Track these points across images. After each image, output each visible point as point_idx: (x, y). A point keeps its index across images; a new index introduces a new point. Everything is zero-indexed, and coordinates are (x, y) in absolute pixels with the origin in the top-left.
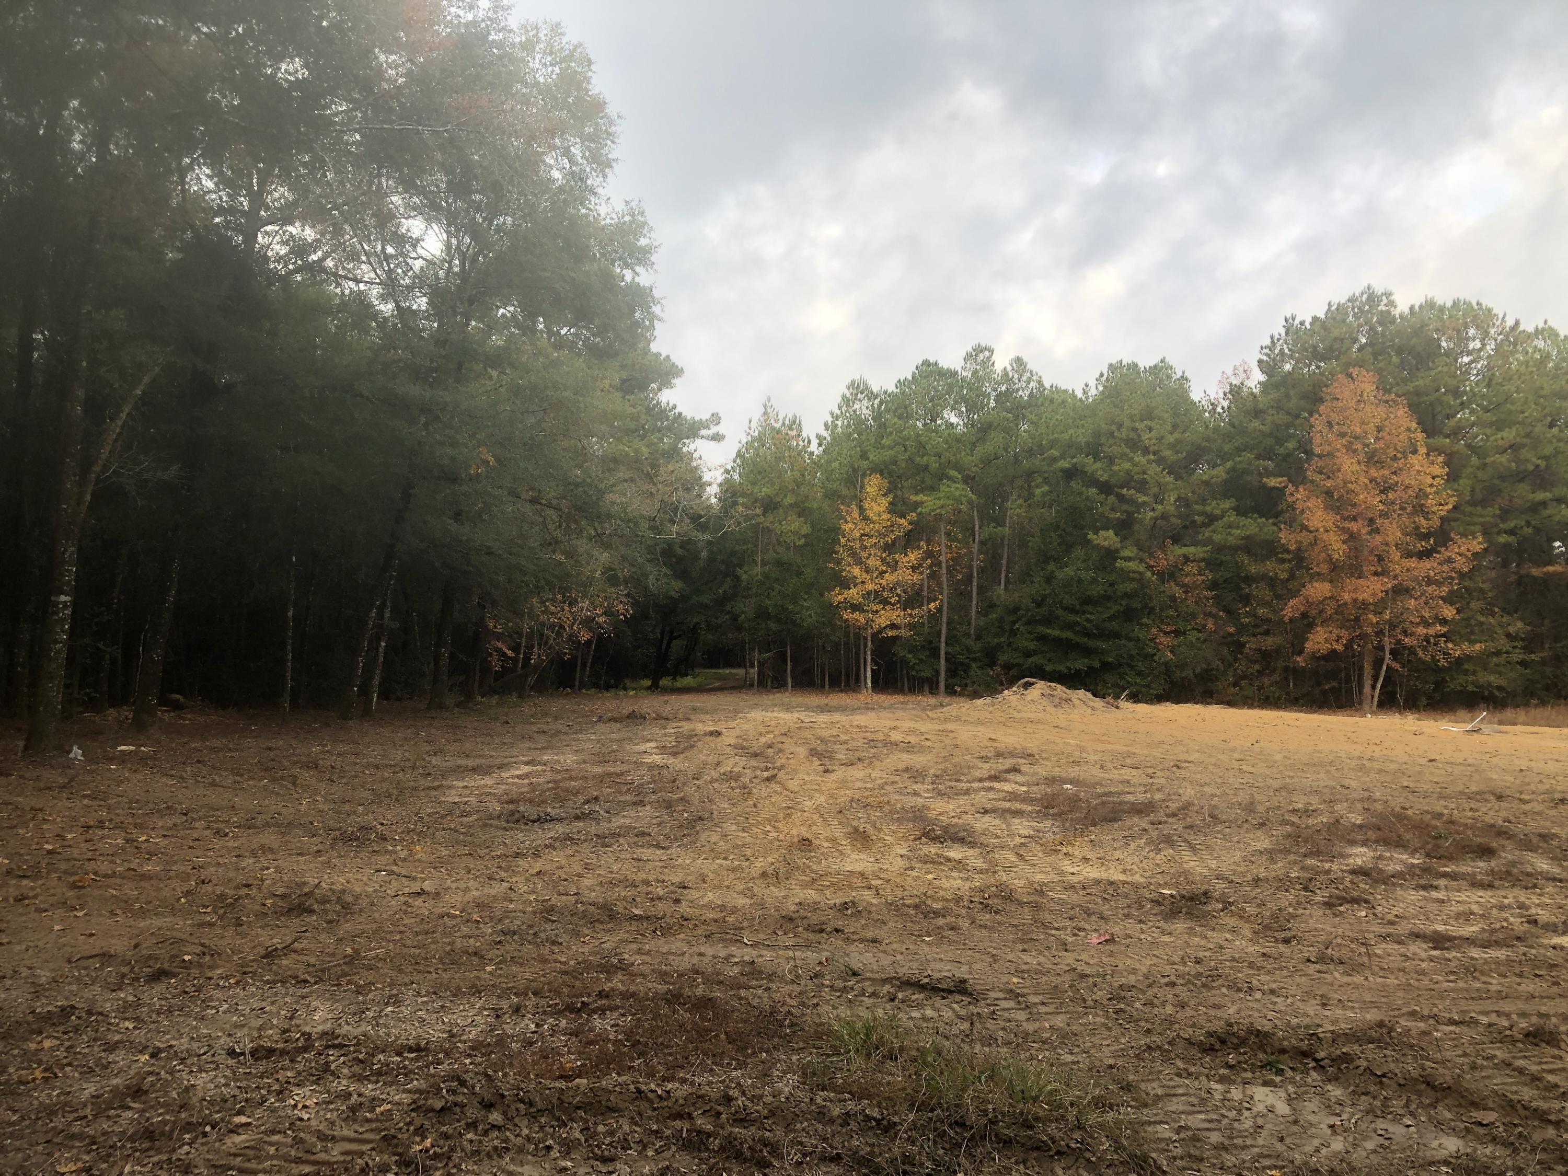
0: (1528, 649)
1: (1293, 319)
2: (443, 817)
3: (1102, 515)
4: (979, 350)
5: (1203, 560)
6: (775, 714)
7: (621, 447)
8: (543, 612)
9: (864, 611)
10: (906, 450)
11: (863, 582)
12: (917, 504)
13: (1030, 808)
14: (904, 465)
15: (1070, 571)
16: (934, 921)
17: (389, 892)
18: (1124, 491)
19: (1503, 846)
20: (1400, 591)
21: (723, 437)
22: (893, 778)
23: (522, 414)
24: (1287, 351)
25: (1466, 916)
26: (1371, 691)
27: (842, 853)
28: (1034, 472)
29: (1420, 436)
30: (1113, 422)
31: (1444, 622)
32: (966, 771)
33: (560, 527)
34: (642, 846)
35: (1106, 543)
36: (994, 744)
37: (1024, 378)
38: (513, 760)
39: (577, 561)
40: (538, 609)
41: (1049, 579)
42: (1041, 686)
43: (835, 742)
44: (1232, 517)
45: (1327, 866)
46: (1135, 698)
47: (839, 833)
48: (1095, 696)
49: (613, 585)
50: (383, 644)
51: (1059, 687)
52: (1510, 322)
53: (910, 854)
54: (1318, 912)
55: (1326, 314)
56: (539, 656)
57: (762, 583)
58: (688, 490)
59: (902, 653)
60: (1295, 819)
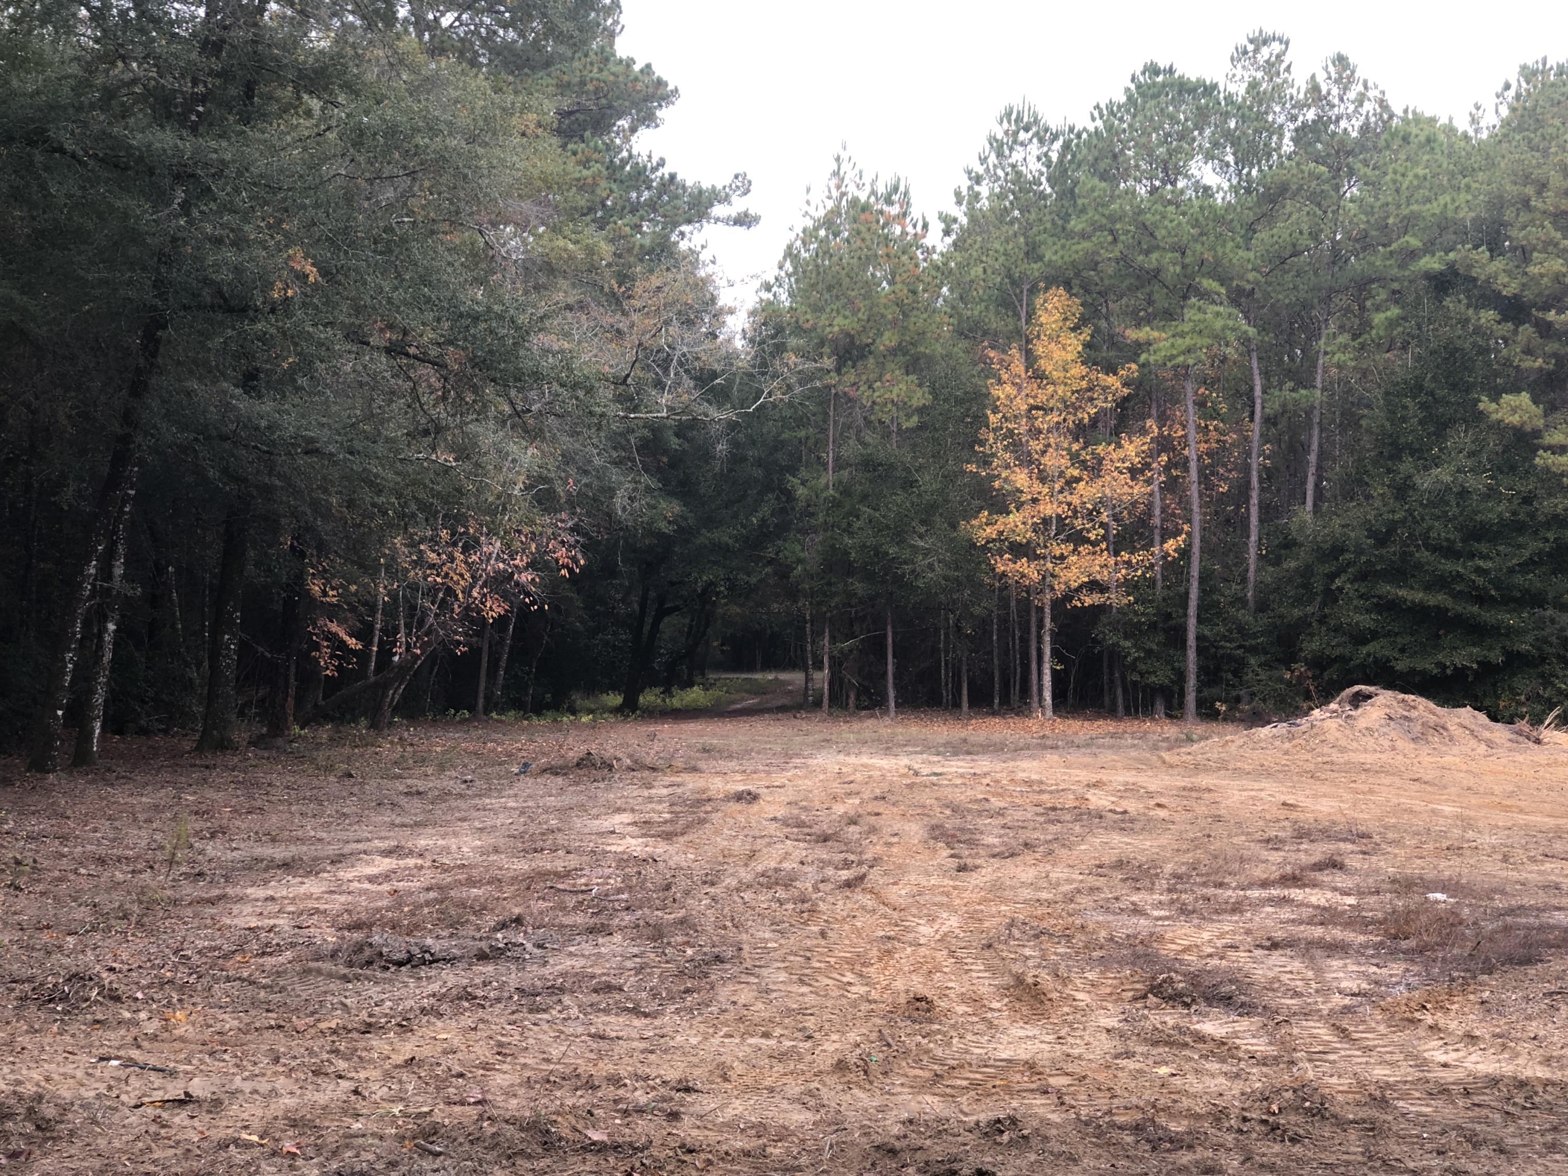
2: (225, 957)
3: (1508, 363)
4: (1260, 41)
6: (865, 759)
7: (561, 243)
8: (415, 564)
9: (1037, 557)
10: (1115, 240)
11: (1035, 501)
12: (1140, 347)
13: (1362, 938)
14: (1110, 271)
15: (1443, 474)
16: (1171, 1157)
17: (124, 1098)
18: (1551, 315)
21: (756, 219)
22: (1092, 881)
23: (370, 181)
27: (991, 1025)
28: (1372, 281)
30: (1527, 179)
32: (1236, 866)
33: (444, 398)
34: (606, 1011)
35: (1515, 419)
36: (1293, 815)
37: (1352, 95)
38: (360, 846)
39: (477, 465)
40: (405, 558)
41: (1403, 490)
42: (1385, 701)
43: (980, 813)
47: (985, 985)
48: (1494, 718)
49: (546, 511)
50: (111, 627)
51: (1422, 704)
53: (1125, 1027)
56: (408, 649)
57: (836, 504)
58: (689, 323)
59: (1112, 639)
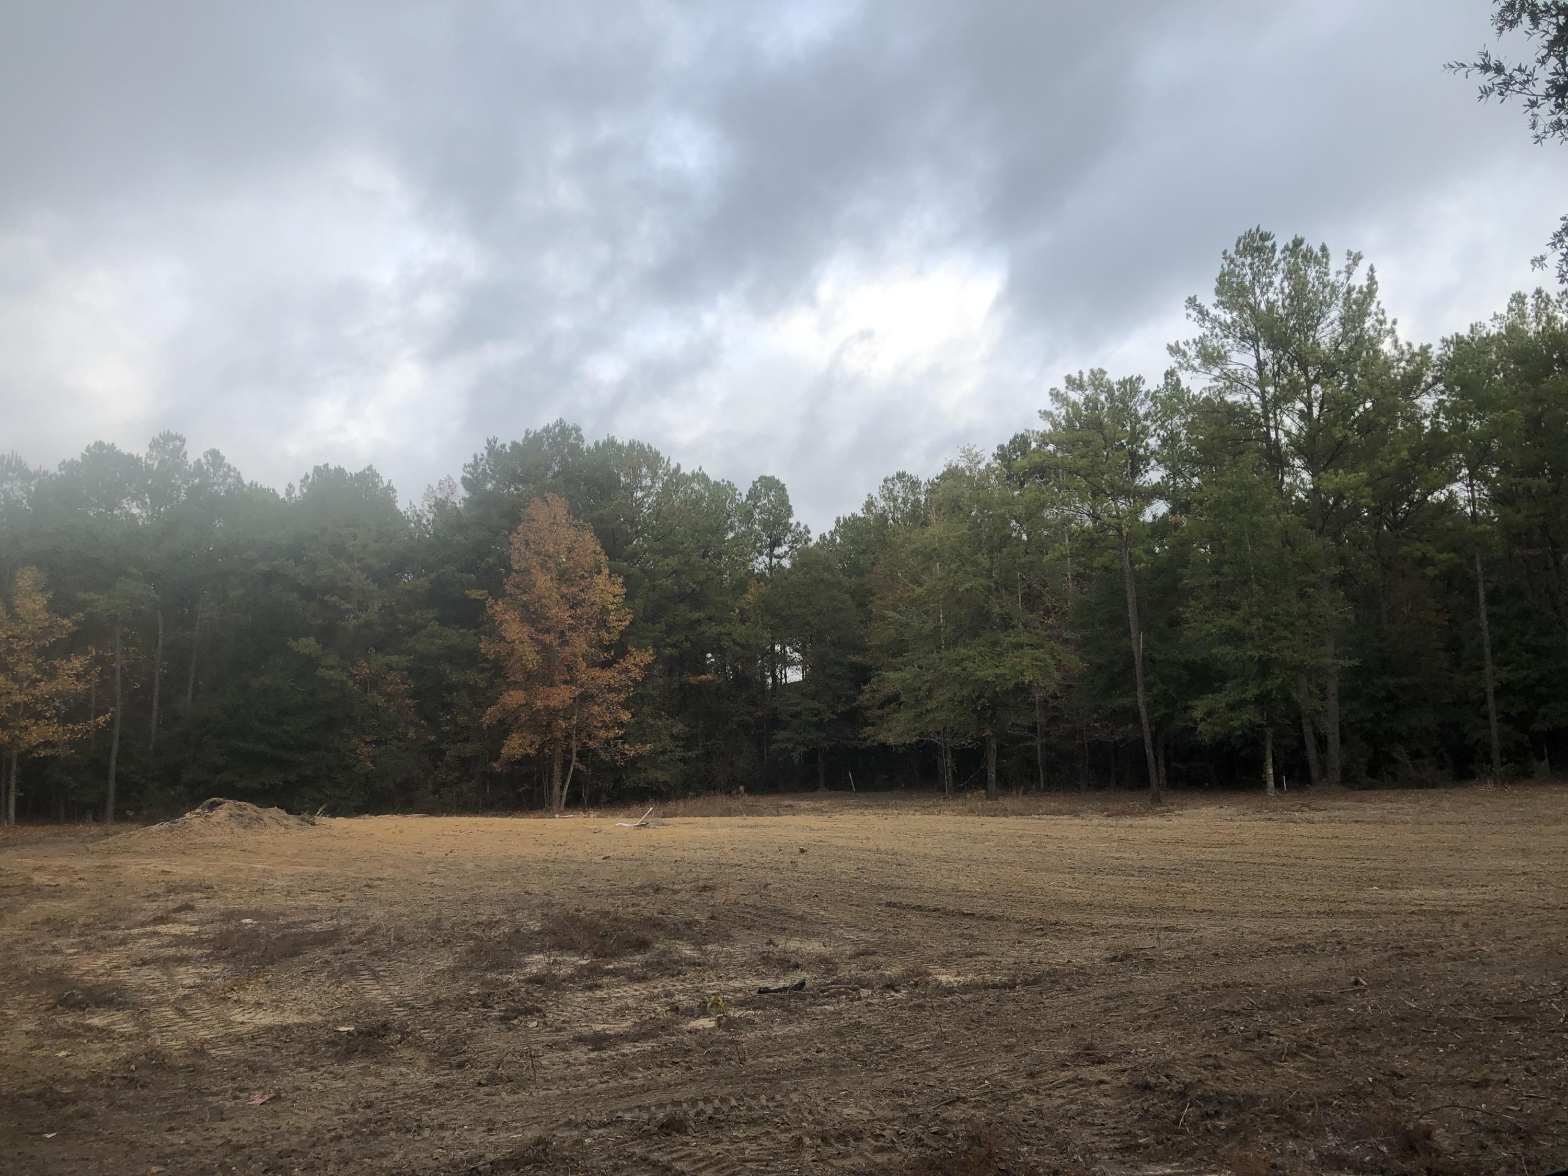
0: (686, 748)
1: (495, 442)
3: (303, 622)
4: (168, 438)
5: (407, 668)
9: (9, 728)
10: (72, 541)
11: (9, 693)
12: (86, 603)
13: (199, 952)
14: (68, 558)
15: (266, 680)
16: (60, 1111)
18: (327, 598)
19: (657, 938)
20: (585, 698)
22: (27, 934)
24: (488, 471)
25: (621, 1012)
26: (560, 792)
28: (229, 574)
29: (603, 558)
30: (316, 526)
31: (621, 725)
32: (126, 915)
35: (306, 651)
36: (167, 878)
37: (221, 473)
41: (243, 688)
42: (227, 808)
44: (434, 626)
45: (505, 978)
46: (333, 812)
48: (290, 812)
51: (249, 806)
52: (673, 466)
53: (39, 1028)
54: (493, 1027)
55: (524, 441)
59: (58, 776)
60: (478, 933)
